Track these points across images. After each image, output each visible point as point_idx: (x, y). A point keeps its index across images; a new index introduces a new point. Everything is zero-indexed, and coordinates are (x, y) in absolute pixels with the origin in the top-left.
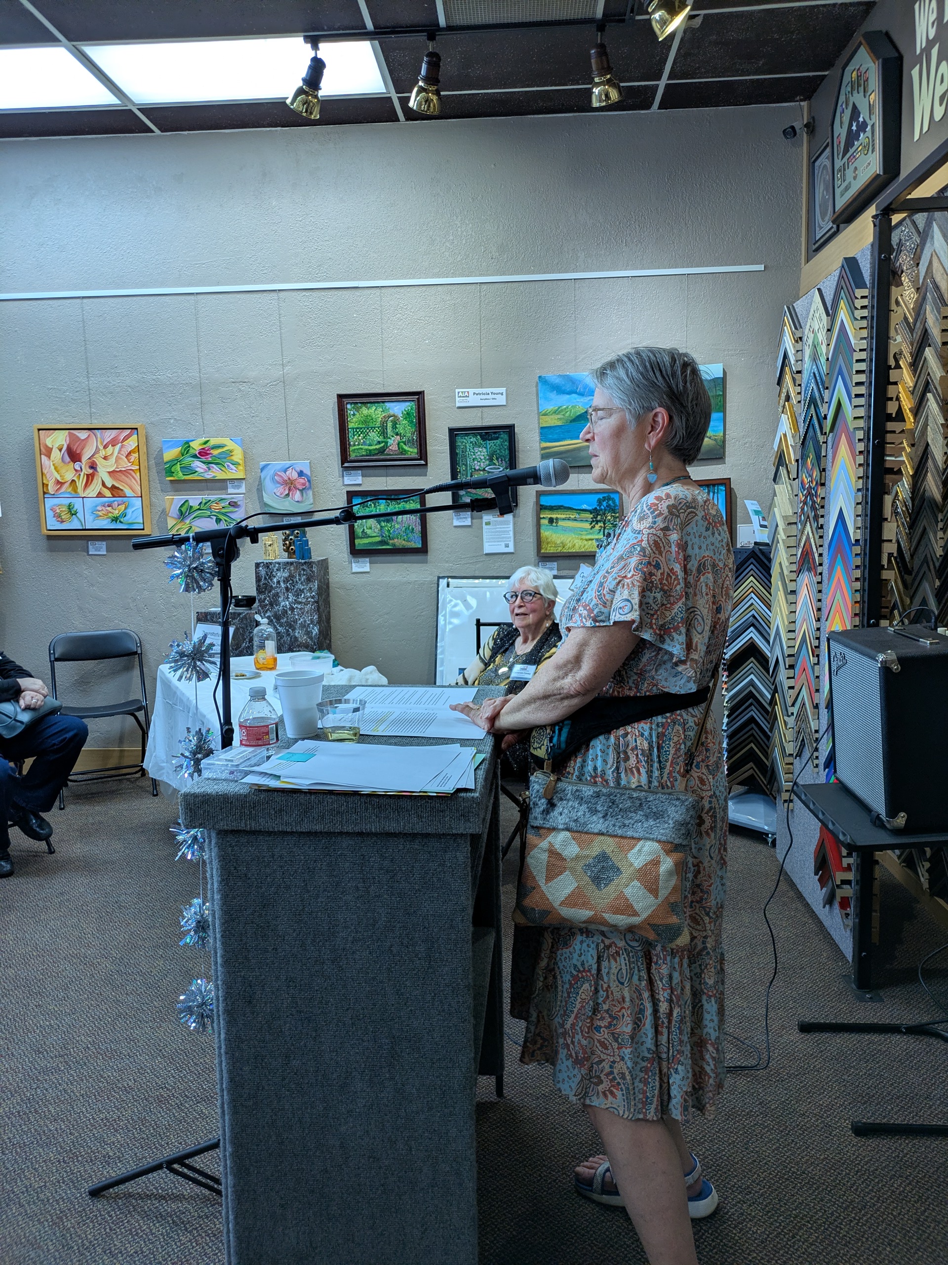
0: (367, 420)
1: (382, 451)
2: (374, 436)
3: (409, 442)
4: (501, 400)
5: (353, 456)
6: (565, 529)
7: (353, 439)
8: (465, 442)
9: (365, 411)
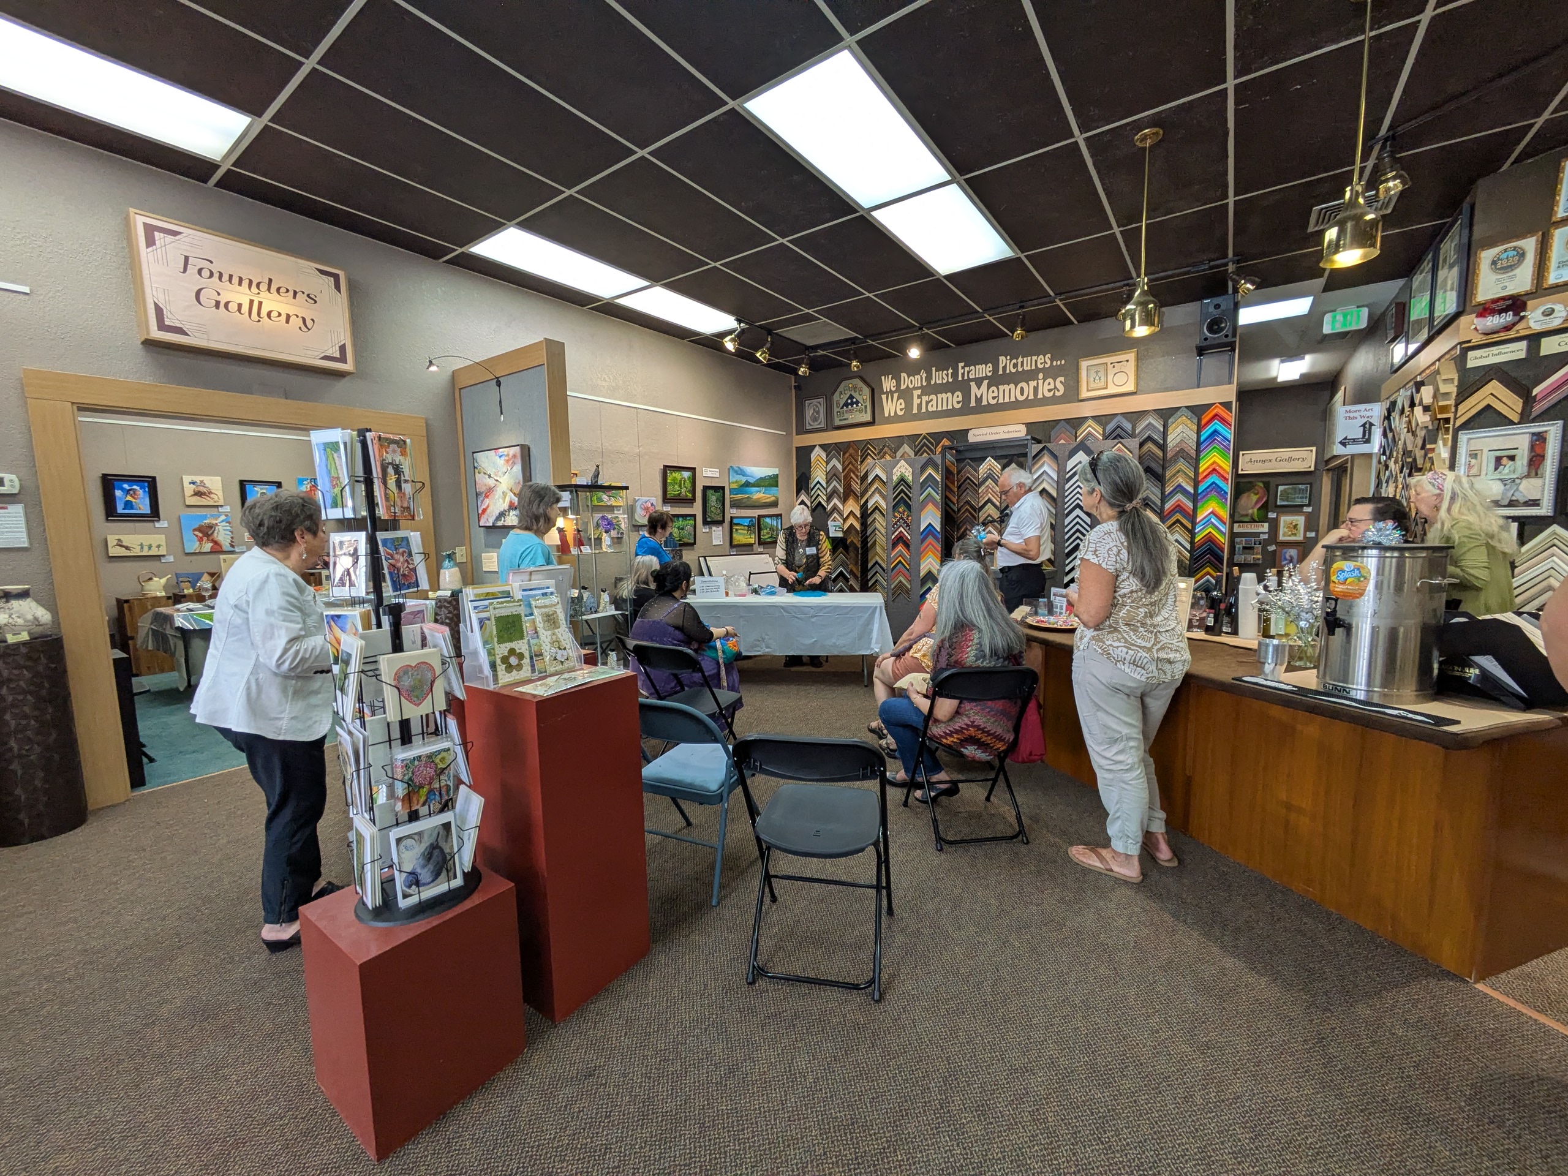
0: (674, 479)
1: (679, 494)
2: (677, 487)
3: (689, 491)
4: (717, 475)
5: (668, 496)
6: (741, 534)
7: (669, 488)
8: (710, 492)
9: (674, 474)
